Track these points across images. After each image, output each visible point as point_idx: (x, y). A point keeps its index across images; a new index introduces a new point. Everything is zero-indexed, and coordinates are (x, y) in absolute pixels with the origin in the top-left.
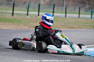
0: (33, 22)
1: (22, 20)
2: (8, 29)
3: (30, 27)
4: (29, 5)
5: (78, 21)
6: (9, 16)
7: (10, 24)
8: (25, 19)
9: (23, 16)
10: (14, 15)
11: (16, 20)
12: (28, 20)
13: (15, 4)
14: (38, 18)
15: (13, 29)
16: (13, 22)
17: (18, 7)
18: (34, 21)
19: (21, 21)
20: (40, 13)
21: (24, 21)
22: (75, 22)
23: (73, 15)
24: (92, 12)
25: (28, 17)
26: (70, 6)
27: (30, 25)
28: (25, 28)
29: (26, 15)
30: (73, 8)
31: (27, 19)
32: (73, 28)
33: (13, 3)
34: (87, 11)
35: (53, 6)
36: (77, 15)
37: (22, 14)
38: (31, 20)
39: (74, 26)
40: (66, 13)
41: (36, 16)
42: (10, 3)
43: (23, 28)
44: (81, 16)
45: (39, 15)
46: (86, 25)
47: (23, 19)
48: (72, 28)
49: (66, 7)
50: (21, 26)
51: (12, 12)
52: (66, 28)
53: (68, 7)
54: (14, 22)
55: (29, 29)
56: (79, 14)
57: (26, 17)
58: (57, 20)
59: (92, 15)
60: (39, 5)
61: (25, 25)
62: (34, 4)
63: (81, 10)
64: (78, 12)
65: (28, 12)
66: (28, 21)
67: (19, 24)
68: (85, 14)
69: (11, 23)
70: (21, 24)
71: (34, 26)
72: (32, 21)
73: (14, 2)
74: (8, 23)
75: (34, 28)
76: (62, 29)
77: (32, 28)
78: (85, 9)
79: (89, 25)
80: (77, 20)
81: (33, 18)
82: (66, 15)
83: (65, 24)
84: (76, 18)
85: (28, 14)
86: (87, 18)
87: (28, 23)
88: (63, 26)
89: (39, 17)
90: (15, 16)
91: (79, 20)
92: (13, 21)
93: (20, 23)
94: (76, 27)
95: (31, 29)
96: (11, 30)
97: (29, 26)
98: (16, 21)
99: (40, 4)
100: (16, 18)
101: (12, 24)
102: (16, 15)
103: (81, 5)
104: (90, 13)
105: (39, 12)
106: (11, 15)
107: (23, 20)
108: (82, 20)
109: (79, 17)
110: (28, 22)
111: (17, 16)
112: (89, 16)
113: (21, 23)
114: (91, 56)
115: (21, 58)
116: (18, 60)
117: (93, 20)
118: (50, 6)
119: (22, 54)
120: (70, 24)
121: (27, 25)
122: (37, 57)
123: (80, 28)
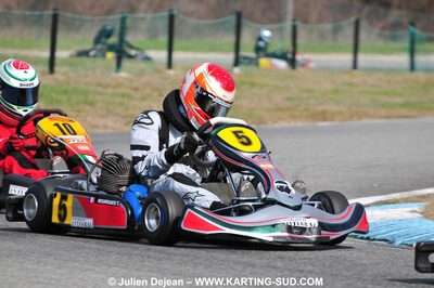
0: (143, 99)
1: (92, 88)
4: (123, 20)
5: (350, 84)
8: (107, 86)
9: (98, 72)
10: (56, 68)
11: (65, 92)
12: (120, 91)
13: (60, 19)
14: (168, 78)
16: (52, 101)
17: (77, 30)
18: (147, 91)
19: (90, 96)
20: (177, 55)
21: (101, 94)
22: (336, 91)
23: (325, 59)
24: (413, 42)
25: (123, 74)
26: (314, 17)
27: (131, 112)
28: (105, 126)
29: (114, 65)
30: (328, 27)
31: (118, 86)
32: (325, 119)
33: (50, 12)
34: (394, 38)
35: (232, 19)
36: (347, 58)
37: (94, 61)
38: (136, 89)
39: (332, 108)
41: (157, 71)
42: (37, 13)
43: (97, 127)
44: (363, 58)
45: (170, 65)
46: (385, 99)
47: (99, 85)
48: (323, 116)
49: (294, 20)
50: (89, 119)
51: (46, 54)
52: (293, 117)
53: (306, 21)
54: (58, 102)
56: (356, 51)
57: (114, 75)
58: (252, 85)
59: (412, 52)
60: (171, 18)
61: (108, 113)
62: (149, 16)
63: (363, 35)
64: (351, 42)
66: (123, 96)
67: (78, 111)
68: (384, 51)
70: (88, 107)
72: (139, 94)
73: (55, 10)
76: (275, 122)
78: (384, 28)
79: (399, 100)
80: (346, 78)
81: (145, 79)
83: (289, 99)
84: (342, 71)
85: (119, 62)
86: (391, 70)
87: (121, 104)
88: (281, 110)
89: (171, 72)
90: (62, 74)
91: (356, 81)
92: (53, 94)
93: (86, 102)
94: (341, 113)
97: (124, 117)
98: (64, 98)
99: (175, 12)
100: (69, 83)
102: (65, 69)
103: (367, 9)
104: (406, 44)
105: (170, 50)
106: (46, 68)
107: (100, 89)
109: (355, 66)
110: (119, 100)
111: (72, 75)
112: (402, 59)
113: (91, 104)
114: (398, 243)
115: (77, 264)
116: (61, 274)
117: (420, 76)
118: (221, 20)
119: (84, 248)
120: (312, 102)
121: (118, 115)
122: (149, 257)
123: (360, 116)
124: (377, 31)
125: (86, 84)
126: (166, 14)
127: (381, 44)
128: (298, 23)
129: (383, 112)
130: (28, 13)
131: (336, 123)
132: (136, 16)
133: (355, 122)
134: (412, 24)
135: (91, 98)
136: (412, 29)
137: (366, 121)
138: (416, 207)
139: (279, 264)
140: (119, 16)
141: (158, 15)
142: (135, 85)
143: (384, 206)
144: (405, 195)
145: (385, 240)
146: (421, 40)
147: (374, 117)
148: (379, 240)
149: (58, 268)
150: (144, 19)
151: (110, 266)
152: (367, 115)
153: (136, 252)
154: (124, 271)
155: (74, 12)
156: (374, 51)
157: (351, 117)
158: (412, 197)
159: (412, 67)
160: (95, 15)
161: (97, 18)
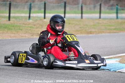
0: (37, 28)
1: (21, 25)
2: (3, 39)
3: (33, 35)
4: (31, 4)
5: (98, 23)
6: (5, 21)
7: (5, 32)
8: (26, 24)
9: (23, 20)
10: (11, 19)
11: (13, 26)
12: (30, 26)
13: (12, 4)
14: (44, 22)
15: (10, 38)
16: (9, 29)
17: (17, 8)
18: (38, 26)
19: (21, 27)
20: (47, 15)
21: (24, 27)
22: (94, 25)
23: (91, 16)
24: (117, 10)
25: (31, 21)
26: (88, 3)
27: (33, 32)
28: (25, 37)
29: (28, 18)
30: (92, 6)
31: (29, 24)
32: (91, 34)
34: (112, 9)
35: (63, 4)
36: (98, 15)
37: (22, 17)
38: (35, 25)
39: (93, 30)
40: (82, 13)
41: (41, 20)
42: (5, 3)
43: (23, 37)
44: (102, 15)
45: (45, 18)
46: (109, 27)
47: (24, 24)
48: (91, 33)
49: (82, 4)
50: (21, 34)
51: (8, 15)
52: (81, 33)
53: (85, 4)
54: (11, 29)
55: (32, 37)
56: (100, 13)
57: (28, 21)
58: (69, 23)
59: (117, 13)
60: (45, 4)
61: (26, 33)
62: (39, 3)
63: (102, 8)
64: (99, 10)
65: (30, 14)
66: (31, 27)
67: (17, 32)
69: (6, 30)
70: (20, 31)
71: (38, 34)
72: (35, 27)
73: (10, 2)
74: (3, 30)
75: (38, 35)
77: (36, 35)
78: (109, 6)
79: (113, 28)
80: (97, 21)
81: (37, 22)
82: (82, 16)
83: (80, 28)
84: (96, 19)
85: (29, 17)
86: (111, 19)
87: (30, 30)
88: (78, 31)
89: (45, 20)
90: (13, 21)
91: (100, 22)
92: (10, 27)
93: (19, 29)
94: (96, 32)
95: (34, 38)
96: (7, 40)
97: (31, 34)
98: (13, 28)
99: (46, 2)
100: (14, 24)
101: (8, 31)
102: (14, 19)
104: (115, 11)
105: (45, 13)
106: (8, 19)
107: (24, 25)
108: (105, 22)
109: (100, 18)
110: (30, 28)
111: (15, 21)
112: (114, 15)
113: (21, 30)
114: (112, 70)
115: (16, 78)
116: (11, 81)
117: (120, 20)
118: (60, 4)
119: (18, 73)
120: (87, 28)
121: (29, 33)
122: (37, 75)
123: (102, 32)
124: (106, 7)
125: (20, 24)
126: (43, 3)
127: (108, 11)
128: (83, 5)
129: (108, 31)
130: (2, 3)
131: (94, 35)
132: (35, 3)
133: (100, 35)
134: (117, 5)
135: (21, 28)
136: (117, 6)
137: (103, 34)
138: (117, 60)
139: (76, 77)
140: (29, 3)
141: (41, 3)
142: (34, 24)
143: (108, 59)
144: (114, 56)
145: (108, 70)
146: (120, 10)
147: (106, 33)
148: (106, 70)
149: (10, 79)
150: (37, 4)
151: (26, 78)
152: (103, 32)
153: (34, 74)
154: (30, 80)
155: (16, 2)
156: (105, 13)
157: (99, 33)
158: (116, 57)
159: (117, 18)
160: (22, 3)
161: (23, 4)
